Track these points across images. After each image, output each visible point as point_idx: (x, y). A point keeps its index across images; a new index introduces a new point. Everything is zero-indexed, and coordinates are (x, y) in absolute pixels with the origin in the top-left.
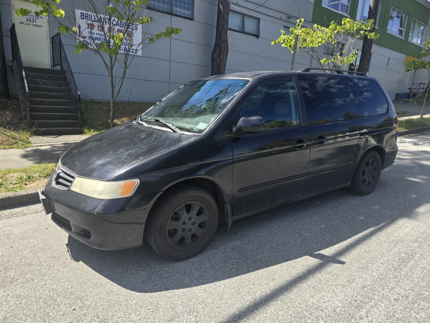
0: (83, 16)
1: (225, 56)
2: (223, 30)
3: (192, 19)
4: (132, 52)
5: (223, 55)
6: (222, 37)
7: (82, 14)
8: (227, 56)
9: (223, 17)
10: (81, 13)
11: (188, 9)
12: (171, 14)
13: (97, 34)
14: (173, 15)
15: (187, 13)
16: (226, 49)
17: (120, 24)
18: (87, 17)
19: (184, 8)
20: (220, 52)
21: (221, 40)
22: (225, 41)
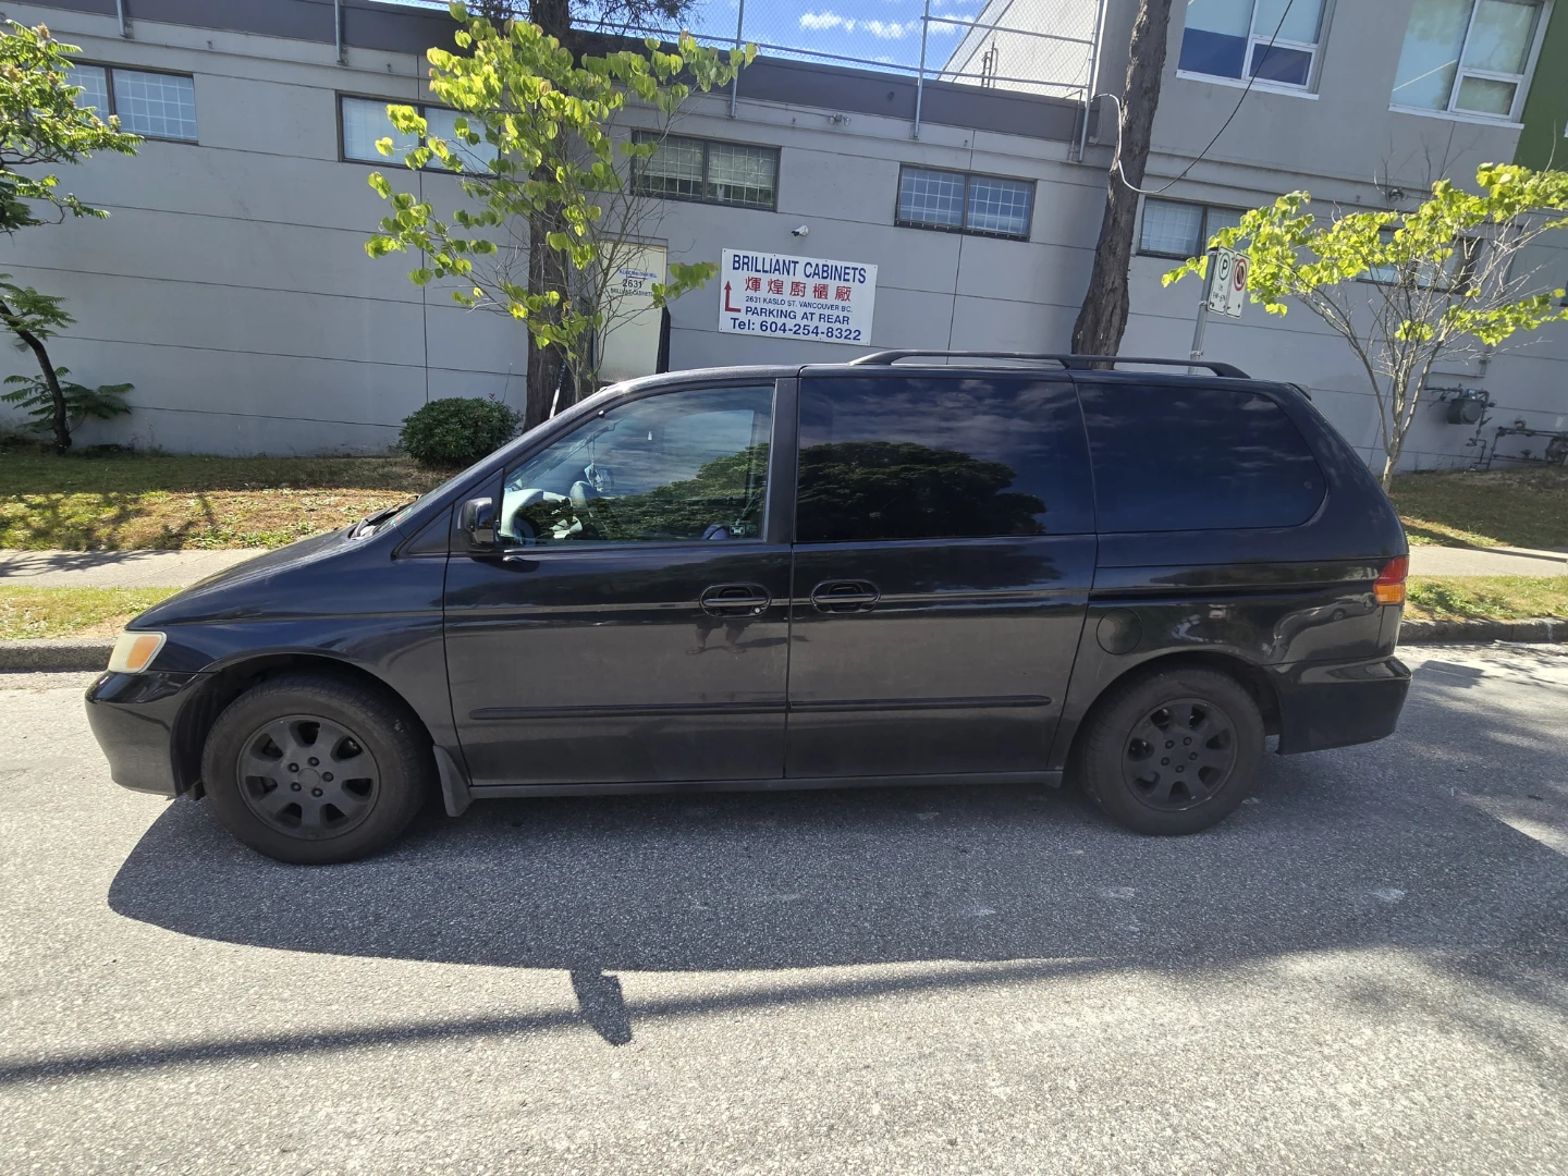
0: (738, 262)
1: (1113, 333)
2: (1111, 259)
3: (1025, 239)
4: (846, 337)
5: (1107, 330)
6: (1106, 278)
7: (737, 259)
8: (1121, 332)
9: (1115, 220)
10: (735, 256)
11: (1017, 213)
12: (962, 231)
13: (765, 300)
14: (969, 233)
15: (1012, 222)
16: (1118, 311)
17: (823, 271)
18: (747, 264)
19: (1005, 211)
20: (1097, 323)
21: (1103, 286)
22: (1116, 288)
